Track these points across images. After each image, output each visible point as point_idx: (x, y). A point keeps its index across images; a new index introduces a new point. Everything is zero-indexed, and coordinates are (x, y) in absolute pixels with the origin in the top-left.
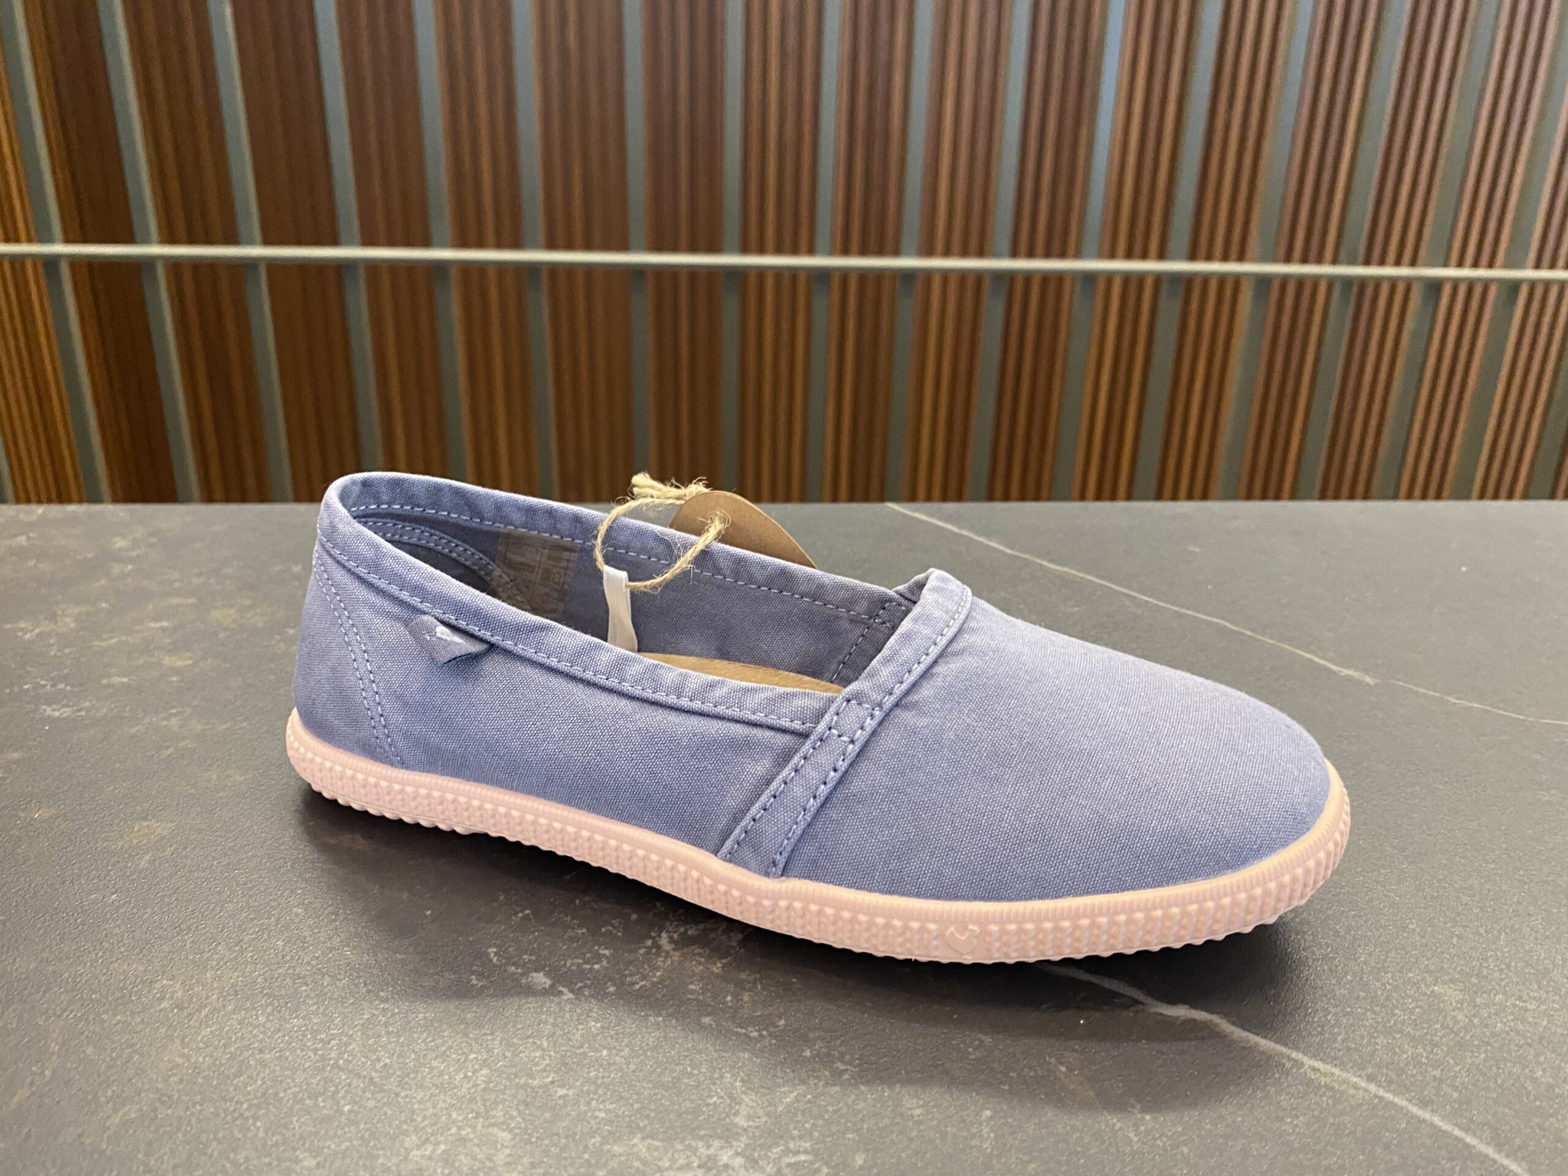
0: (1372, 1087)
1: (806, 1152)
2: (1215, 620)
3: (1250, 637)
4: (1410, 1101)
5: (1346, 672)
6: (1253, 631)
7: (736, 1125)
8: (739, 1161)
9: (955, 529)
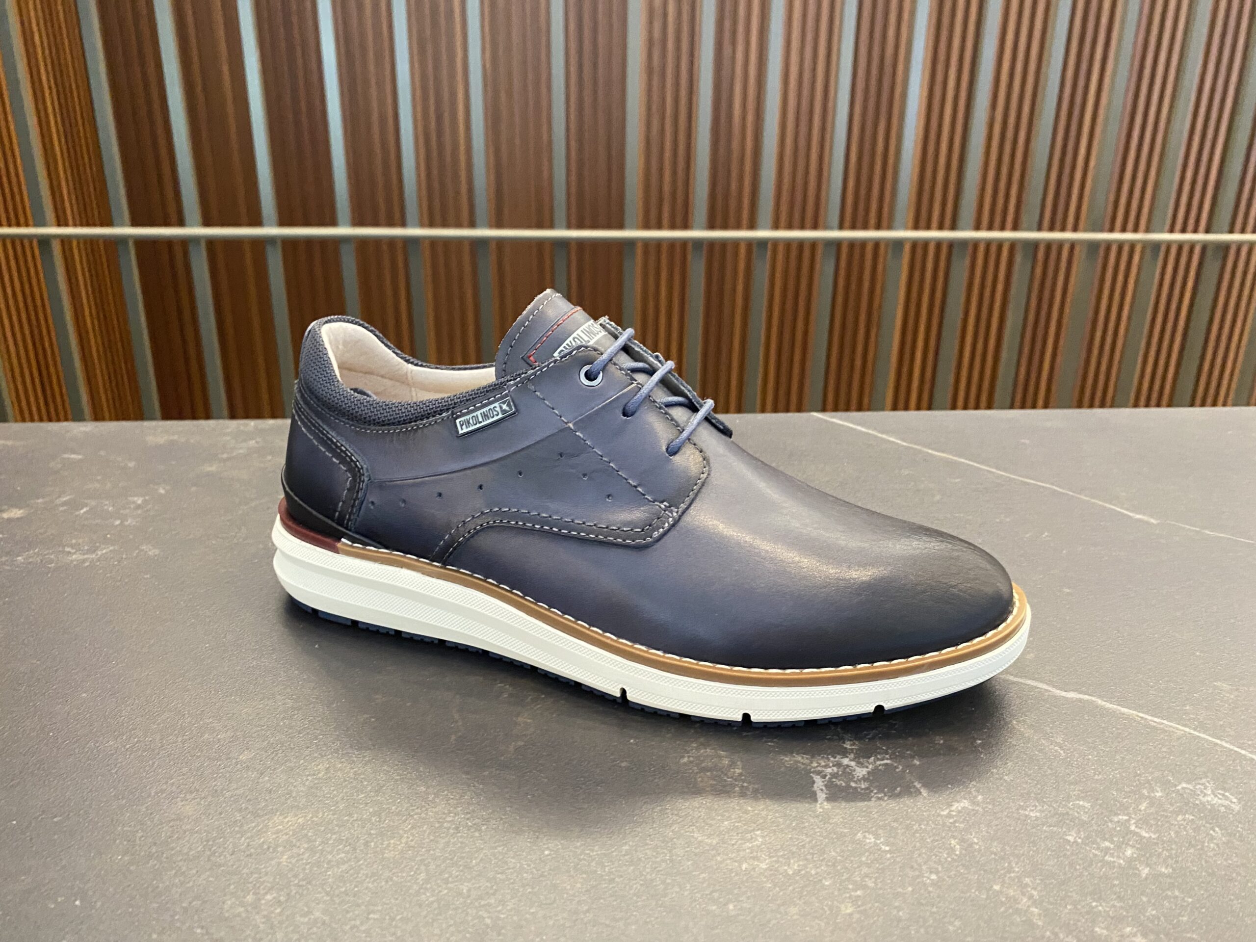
0: (1187, 730)
1: (887, 759)
2: (1048, 486)
3: (1072, 496)
4: (1209, 735)
5: (1138, 516)
6: (1073, 492)
7: (846, 748)
8: (853, 764)
9: (863, 430)
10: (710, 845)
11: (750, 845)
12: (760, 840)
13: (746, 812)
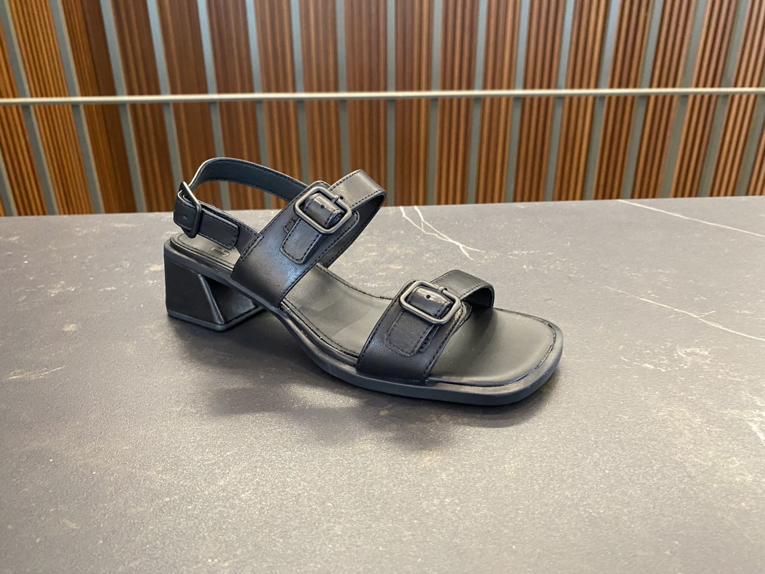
9: (655, 209)
10: (707, 466)
11: (734, 466)
12: (738, 463)
13: (718, 445)
